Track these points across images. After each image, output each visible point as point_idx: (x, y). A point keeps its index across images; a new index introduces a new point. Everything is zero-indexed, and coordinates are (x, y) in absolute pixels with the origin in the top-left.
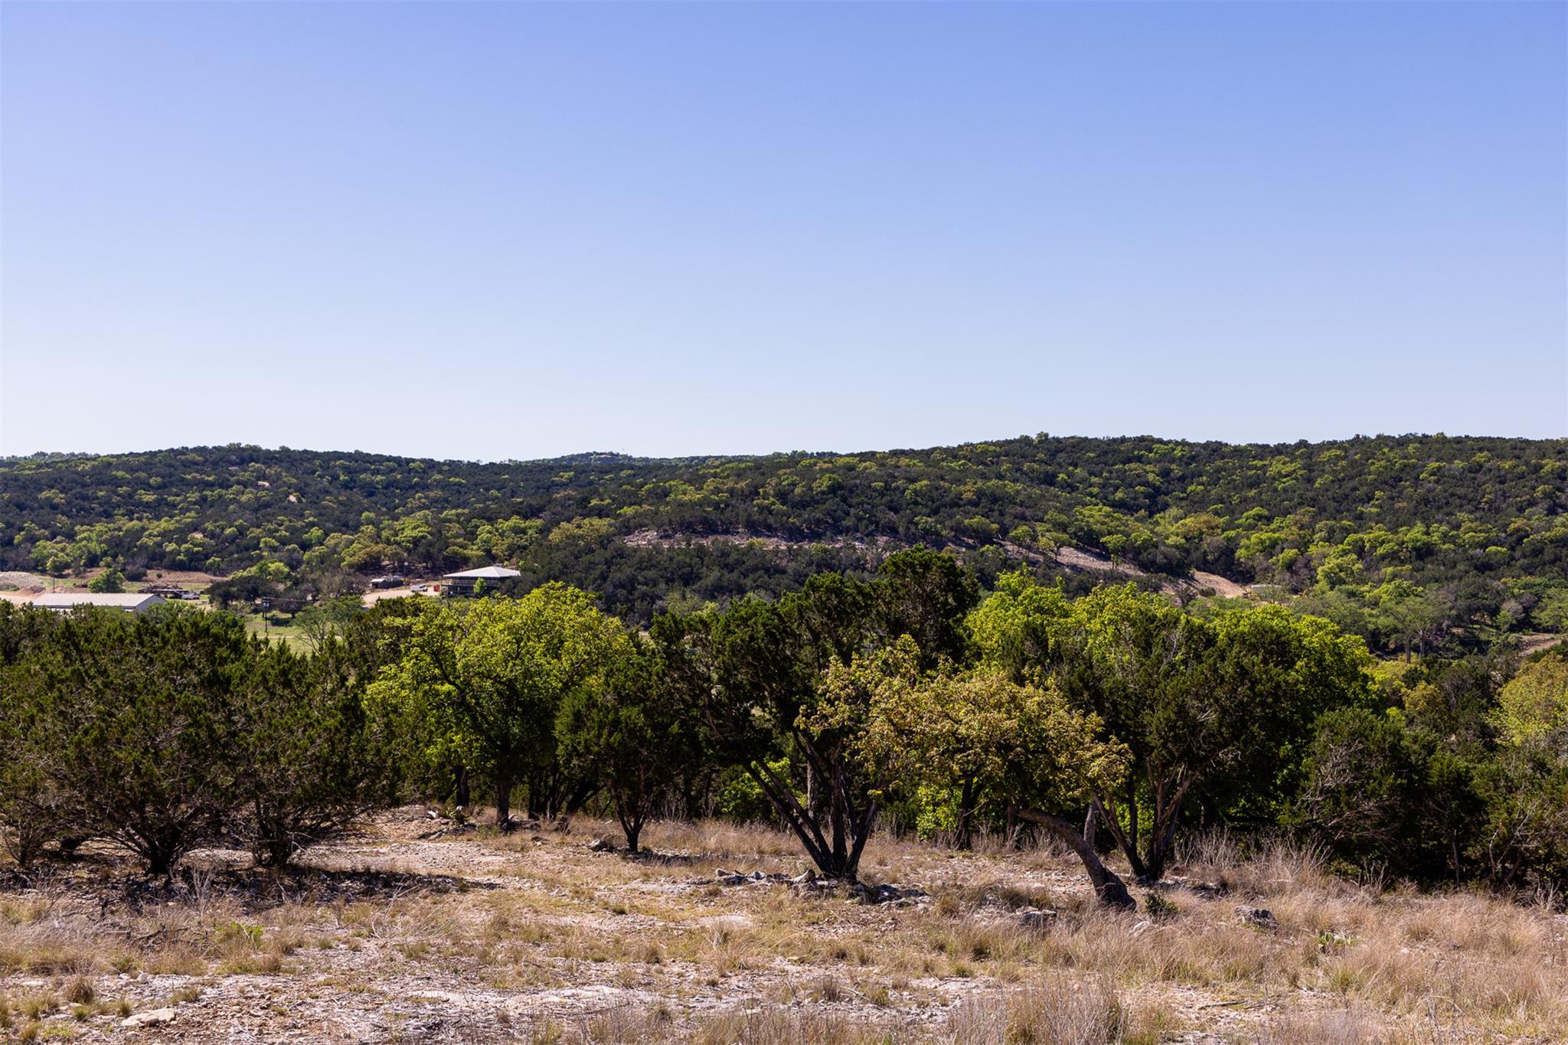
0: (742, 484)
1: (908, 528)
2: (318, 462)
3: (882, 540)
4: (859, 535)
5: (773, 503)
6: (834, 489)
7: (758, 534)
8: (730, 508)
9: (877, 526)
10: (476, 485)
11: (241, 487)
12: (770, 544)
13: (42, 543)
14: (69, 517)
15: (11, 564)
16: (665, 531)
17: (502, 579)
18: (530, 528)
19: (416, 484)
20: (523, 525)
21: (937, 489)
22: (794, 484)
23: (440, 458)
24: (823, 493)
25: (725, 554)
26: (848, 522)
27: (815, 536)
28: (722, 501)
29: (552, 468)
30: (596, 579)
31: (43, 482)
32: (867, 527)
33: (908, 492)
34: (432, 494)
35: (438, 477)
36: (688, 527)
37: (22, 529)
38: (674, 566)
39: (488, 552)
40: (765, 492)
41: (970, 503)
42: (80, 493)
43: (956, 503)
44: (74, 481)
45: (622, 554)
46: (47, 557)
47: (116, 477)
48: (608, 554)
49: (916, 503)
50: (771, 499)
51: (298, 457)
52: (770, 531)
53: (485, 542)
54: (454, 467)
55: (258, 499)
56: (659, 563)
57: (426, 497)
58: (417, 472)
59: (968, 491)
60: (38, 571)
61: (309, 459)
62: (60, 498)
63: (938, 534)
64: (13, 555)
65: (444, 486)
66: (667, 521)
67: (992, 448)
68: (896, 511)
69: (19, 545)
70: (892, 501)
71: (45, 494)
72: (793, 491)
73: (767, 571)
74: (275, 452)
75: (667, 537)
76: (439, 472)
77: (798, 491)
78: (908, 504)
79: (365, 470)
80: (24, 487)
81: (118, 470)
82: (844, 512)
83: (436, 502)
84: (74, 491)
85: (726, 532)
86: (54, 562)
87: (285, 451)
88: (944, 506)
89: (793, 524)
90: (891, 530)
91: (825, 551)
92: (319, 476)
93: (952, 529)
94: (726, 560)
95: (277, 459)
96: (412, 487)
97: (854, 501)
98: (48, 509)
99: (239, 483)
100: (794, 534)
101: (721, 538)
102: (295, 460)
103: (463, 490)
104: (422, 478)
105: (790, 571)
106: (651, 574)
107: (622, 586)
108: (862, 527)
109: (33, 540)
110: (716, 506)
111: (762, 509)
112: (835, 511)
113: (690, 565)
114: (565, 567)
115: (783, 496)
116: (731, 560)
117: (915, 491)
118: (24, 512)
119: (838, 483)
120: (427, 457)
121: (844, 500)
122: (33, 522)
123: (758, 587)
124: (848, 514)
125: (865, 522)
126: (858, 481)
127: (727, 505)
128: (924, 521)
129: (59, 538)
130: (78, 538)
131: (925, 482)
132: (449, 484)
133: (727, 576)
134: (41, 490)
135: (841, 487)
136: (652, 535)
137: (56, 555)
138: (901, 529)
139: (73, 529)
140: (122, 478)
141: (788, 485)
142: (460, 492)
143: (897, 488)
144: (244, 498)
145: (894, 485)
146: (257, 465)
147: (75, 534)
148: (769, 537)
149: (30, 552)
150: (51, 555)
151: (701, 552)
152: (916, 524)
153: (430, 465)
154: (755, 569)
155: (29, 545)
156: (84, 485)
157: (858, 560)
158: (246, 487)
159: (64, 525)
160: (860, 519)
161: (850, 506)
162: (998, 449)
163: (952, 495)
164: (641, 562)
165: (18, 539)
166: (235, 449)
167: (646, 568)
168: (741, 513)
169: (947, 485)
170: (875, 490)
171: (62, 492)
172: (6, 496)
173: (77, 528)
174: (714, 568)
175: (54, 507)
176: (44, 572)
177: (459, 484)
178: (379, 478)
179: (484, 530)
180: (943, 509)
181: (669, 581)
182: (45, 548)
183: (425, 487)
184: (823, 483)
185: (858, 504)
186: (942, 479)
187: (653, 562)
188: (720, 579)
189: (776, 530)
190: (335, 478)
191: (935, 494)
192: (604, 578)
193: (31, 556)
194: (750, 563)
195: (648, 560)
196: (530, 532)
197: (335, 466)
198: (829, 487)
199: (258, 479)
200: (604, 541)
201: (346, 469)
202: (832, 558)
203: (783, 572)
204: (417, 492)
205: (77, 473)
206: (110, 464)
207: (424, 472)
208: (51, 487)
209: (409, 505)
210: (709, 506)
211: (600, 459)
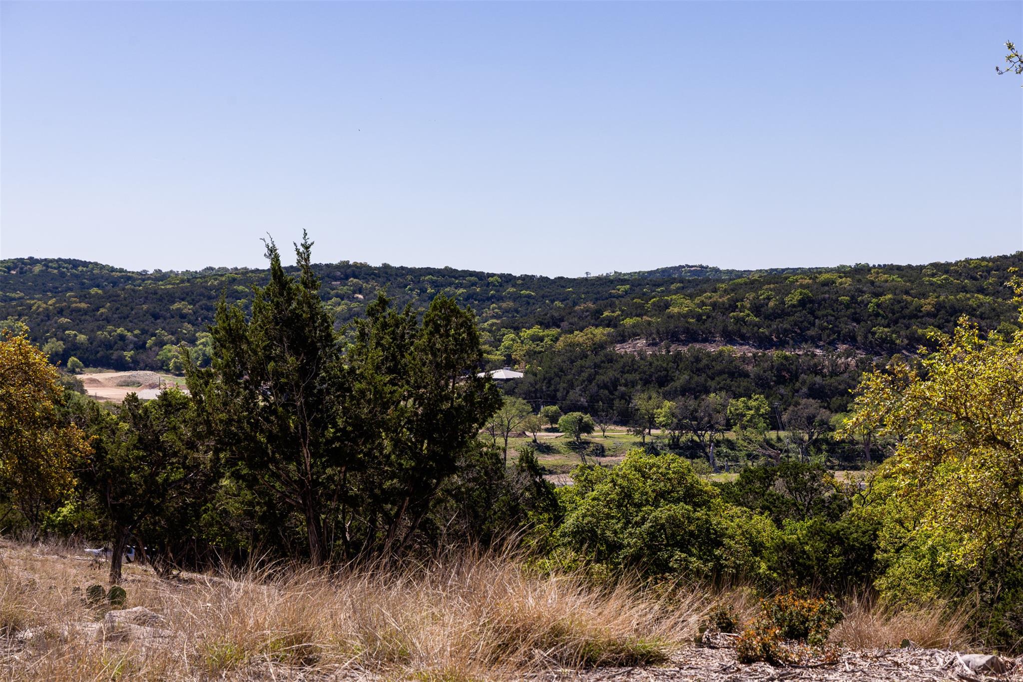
0: (725, 299)
1: (866, 337)
2: (409, 277)
3: (842, 348)
4: (821, 343)
5: (748, 315)
6: (803, 303)
7: (732, 342)
8: (710, 320)
9: (838, 336)
10: (543, 297)
11: (339, 299)
12: (738, 351)
13: (168, 347)
14: (193, 325)
15: (142, 365)
16: (654, 339)
17: (508, 380)
18: (548, 336)
19: (493, 296)
20: (541, 334)
21: (899, 302)
22: (769, 298)
23: (517, 273)
24: (794, 306)
25: (698, 360)
26: (811, 332)
27: (781, 344)
28: (705, 314)
29: (611, 282)
30: (584, 381)
31: (177, 295)
32: (829, 336)
33: (871, 305)
34: (504, 305)
35: (511, 290)
36: (674, 337)
37: (154, 335)
38: (652, 370)
39: (509, 356)
40: (742, 305)
41: (929, 314)
42: (206, 305)
43: (917, 315)
44: (202, 294)
45: (611, 359)
46: (170, 359)
47: (237, 291)
48: (598, 360)
49: (877, 315)
50: (747, 312)
51: (394, 273)
52: (744, 340)
53: (508, 348)
54: (527, 280)
55: (350, 309)
56: (639, 367)
57: (500, 308)
58: (494, 285)
59: (928, 304)
60: (164, 370)
61: (403, 275)
62: (188, 309)
63: (892, 342)
64: (144, 357)
65: (515, 298)
66: (654, 331)
67: (984, 263)
68: (858, 322)
69: (150, 348)
70: (855, 313)
71: (176, 306)
72: (767, 305)
73: (732, 375)
74: (376, 268)
75: (654, 344)
76: (513, 286)
77: (771, 304)
78: (870, 316)
79: (450, 284)
80: (161, 299)
81: (239, 284)
82: (810, 323)
83: (508, 312)
84: (200, 303)
85: (705, 340)
86: (175, 363)
87: (386, 267)
88: (904, 318)
89: (762, 333)
90: (851, 339)
91: (786, 358)
92: (410, 289)
93: (907, 337)
94: (697, 365)
95: (375, 274)
96: (489, 299)
97: (820, 313)
98: (177, 318)
99: (337, 296)
100: (764, 343)
101: (698, 346)
102: (391, 275)
103: (531, 301)
104: (497, 291)
105: (752, 375)
106: (629, 377)
107: (605, 386)
108: (824, 337)
109: (161, 344)
110: (699, 317)
111: (738, 320)
112: (802, 322)
113: (666, 370)
114: (562, 370)
115: (757, 309)
116: (701, 365)
117: (878, 305)
118: (158, 321)
119: (808, 297)
120: (506, 272)
121: (812, 312)
122: (163, 329)
123: (721, 389)
124: (813, 325)
125: (828, 331)
126: (827, 296)
127: (708, 317)
128: (881, 331)
129: (183, 342)
130: (198, 343)
131: (890, 296)
132: (521, 296)
133: (696, 378)
134: (174, 302)
135: (811, 301)
136: (641, 343)
137: (177, 357)
138: (859, 338)
139: (194, 335)
140: (242, 292)
141: (764, 299)
142: (528, 303)
143: (862, 301)
144: (339, 309)
145: (860, 299)
146: (355, 280)
147: (196, 339)
148: (741, 345)
149: (157, 354)
150: (174, 356)
151: (678, 356)
152: (874, 333)
153: (507, 279)
154: (721, 372)
155: (157, 348)
156: (210, 298)
157: (816, 365)
158: (342, 299)
159: (189, 332)
160: (823, 329)
161: (816, 317)
162: (991, 264)
163: (912, 308)
164: (624, 366)
165: (149, 342)
166: (344, 266)
167: (628, 372)
168: (719, 324)
169: (909, 298)
170: (842, 303)
171: (190, 304)
172: (145, 307)
173: (197, 335)
174: (685, 372)
175: (183, 317)
176: (168, 371)
177: (529, 296)
178: (461, 291)
179: (508, 338)
180: (901, 321)
181: (646, 382)
182: (170, 351)
183: (500, 299)
184: (793, 298)
185: (823, 316)
186: (907, 293)
187: (635, 367)
188: (689, 382)
189: (749, 338)
190: (423, 290)
191: (897, 307)
192: (590, 380)
193: (158, 357)
194: (718, 367)
195: (630, 366)
196: (546, 339)
197: (424, 281)
198: (799, 301)
199: (354, 292)
200: (598, 347)
201: (434, 284)
202: (792, 364)
203: (746, 375)
204: (493, 303)
205: (206, 288)
206: (234, 280)
207: (501, 286)
208: (183, 300)
209: (484, 315)
210: (693, 318)
211: (690, 271)
